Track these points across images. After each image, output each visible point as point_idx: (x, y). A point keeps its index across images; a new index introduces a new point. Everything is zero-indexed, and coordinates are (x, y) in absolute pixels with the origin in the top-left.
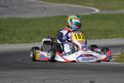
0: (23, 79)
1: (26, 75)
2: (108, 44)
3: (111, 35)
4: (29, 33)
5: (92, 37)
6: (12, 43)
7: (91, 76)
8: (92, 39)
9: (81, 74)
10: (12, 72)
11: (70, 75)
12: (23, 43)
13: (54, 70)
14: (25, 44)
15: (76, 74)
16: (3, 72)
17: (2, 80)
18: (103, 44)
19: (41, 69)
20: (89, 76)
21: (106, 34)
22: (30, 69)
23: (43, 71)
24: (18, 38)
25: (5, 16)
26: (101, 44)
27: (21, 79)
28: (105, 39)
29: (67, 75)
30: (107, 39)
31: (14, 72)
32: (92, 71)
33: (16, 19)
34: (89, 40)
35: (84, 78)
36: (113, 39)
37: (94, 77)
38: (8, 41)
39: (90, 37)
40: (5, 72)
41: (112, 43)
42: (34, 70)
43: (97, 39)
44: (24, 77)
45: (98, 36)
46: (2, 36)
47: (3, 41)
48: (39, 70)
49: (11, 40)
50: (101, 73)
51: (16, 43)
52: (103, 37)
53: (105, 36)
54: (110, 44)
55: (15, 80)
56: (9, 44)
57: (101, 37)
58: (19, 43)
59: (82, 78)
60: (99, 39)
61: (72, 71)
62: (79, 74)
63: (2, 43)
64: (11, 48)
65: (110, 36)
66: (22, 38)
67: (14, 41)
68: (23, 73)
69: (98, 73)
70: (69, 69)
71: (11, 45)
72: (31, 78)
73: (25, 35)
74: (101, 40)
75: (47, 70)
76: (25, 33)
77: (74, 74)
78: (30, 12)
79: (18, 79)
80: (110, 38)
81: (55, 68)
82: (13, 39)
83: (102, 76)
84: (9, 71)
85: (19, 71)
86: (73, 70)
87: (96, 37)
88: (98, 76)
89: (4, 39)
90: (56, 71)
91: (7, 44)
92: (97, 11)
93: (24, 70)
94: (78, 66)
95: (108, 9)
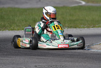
0: (22, 66)
1: (25, 61)
2: (96, 33)
3: (98, 24)
4: (26, 21)
5: (82, 26)
6: (12, 30)
7: (86, 64)
8: (81, 28)
9: (76, 62)
10: (12, 59)
11: (66, 63)
12: (21, 30)
13: (51, 58)
14: (23, 31)
15: (71, 62)
16: (3, 58)
17: (2, 66)
18: (91, 32)
19: (38, 56)
20: (83, 64)
21: (93, 24)
22: (28, 56)
23: (40, 58)
24: (17, 25)
25: (6, 6)
26: (89, 32)
27: (20, 66)
28: (92, 28)
29: (63, 63)
30: (94, 28)
31: (14, 59)
32: (86, 59)
33: (15, 8)
34: (79, 29)
35: (79, 66)
36: (99, 28)
37: (88, 65)
38: (8, 28)
39: (80, 26)
40: (5, 58)
41: (100, 32)
42: (32, 57)
43: (85, 28)
44: (23, 64)
45: (86, 26)
46: (3, 24)
47: (4, 27)
48: (37, 57)
49: (10, 27)
50: (94, 62)
51: (15, 30)
52: (91, 26)
53: (92, 25)
54: (97, 32)
55: (14, 67)
56: (9, 31)
57: (89, 26)
58: (18, 30)
59: (77, 66)
60: (87, 28)
61: (67, 59)
62: (74, 62)
63: (3, 29)
64: (11, 34)
65: (97, 26)
66: (20, 25)
67: (13, 28)
68: (22, 59)
69: (91, 62)
70: (64, 57)
71: (10, 31)
72: (29, 65)
73: (23, 23)
74: (90, 29)
75: (44, 57)
76: (23, 21)
77: (70, 62)
78: (27, 3)
79: (18, 66)
80: (97, 27)
81: (51, 55)
82: (13, 27)
83: (96, 65)
84: (9, 57)
85: (19, 57)
86: (68, 57)
87: (85, 26)
88: (92, 65)
89: (5, 26)
90: (52, 58)
91: (7, 31)
92: (84, 3)
93: (23, 57)
94: (72, 54)
95: (93, 2)
